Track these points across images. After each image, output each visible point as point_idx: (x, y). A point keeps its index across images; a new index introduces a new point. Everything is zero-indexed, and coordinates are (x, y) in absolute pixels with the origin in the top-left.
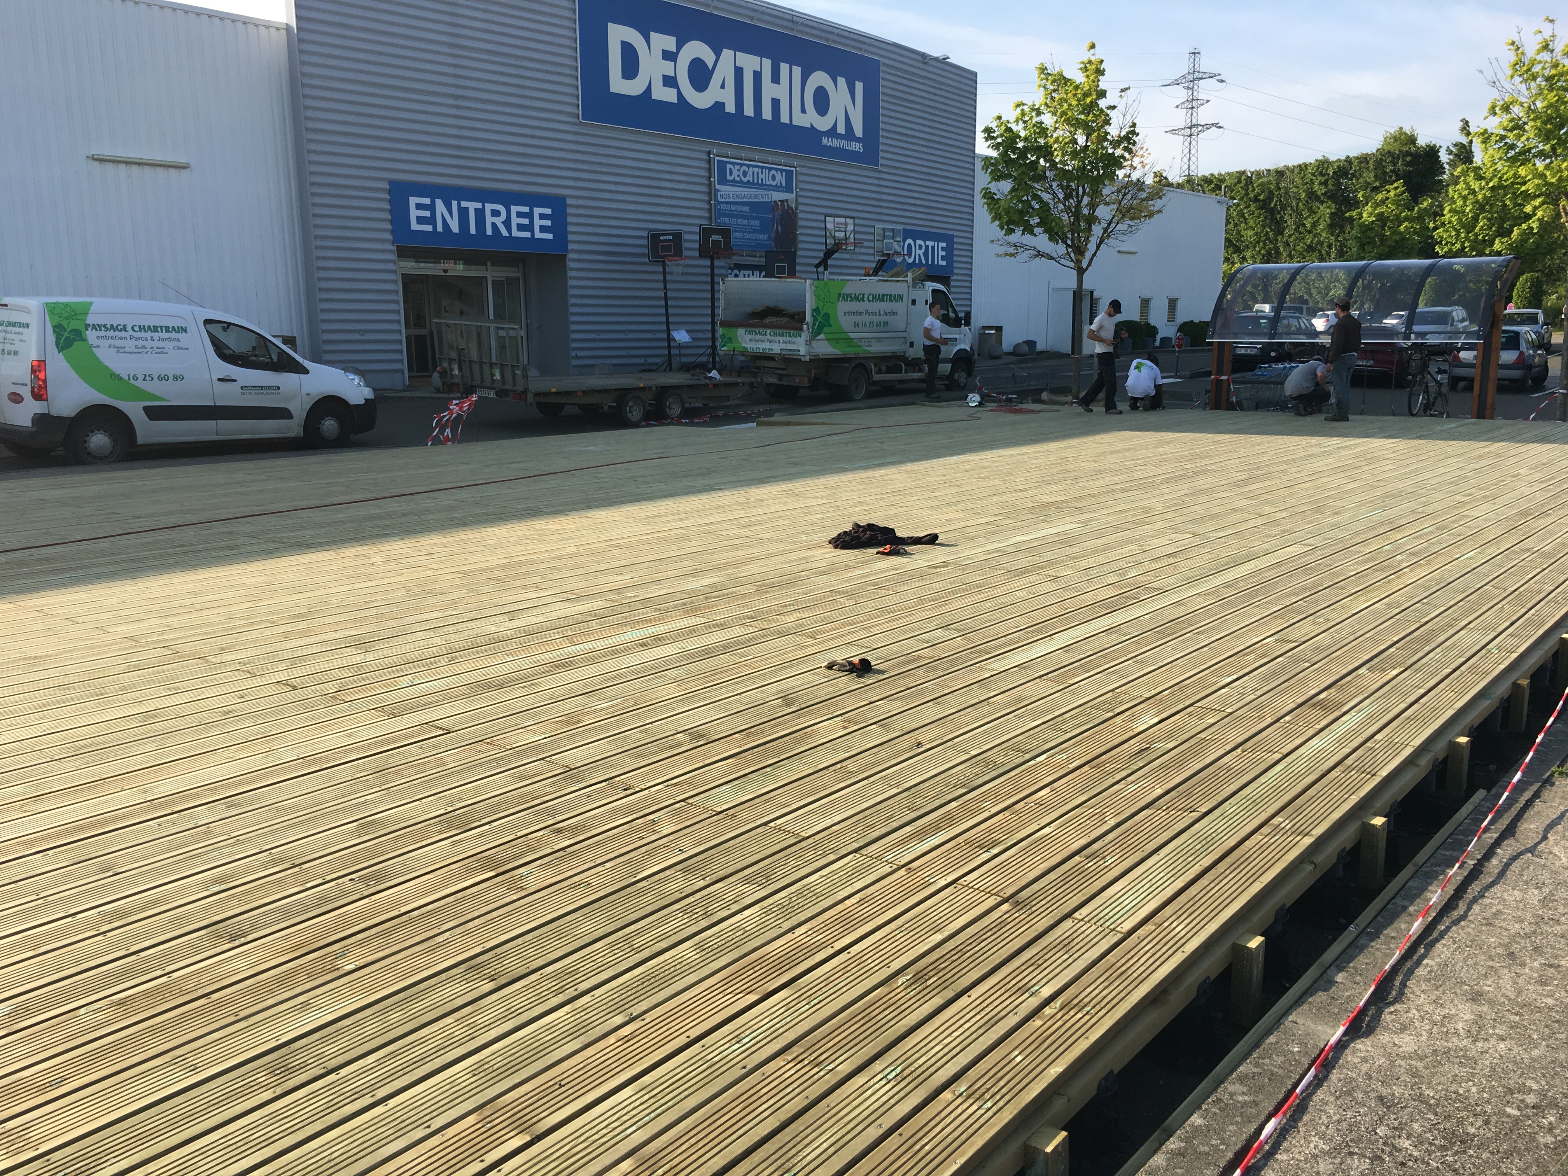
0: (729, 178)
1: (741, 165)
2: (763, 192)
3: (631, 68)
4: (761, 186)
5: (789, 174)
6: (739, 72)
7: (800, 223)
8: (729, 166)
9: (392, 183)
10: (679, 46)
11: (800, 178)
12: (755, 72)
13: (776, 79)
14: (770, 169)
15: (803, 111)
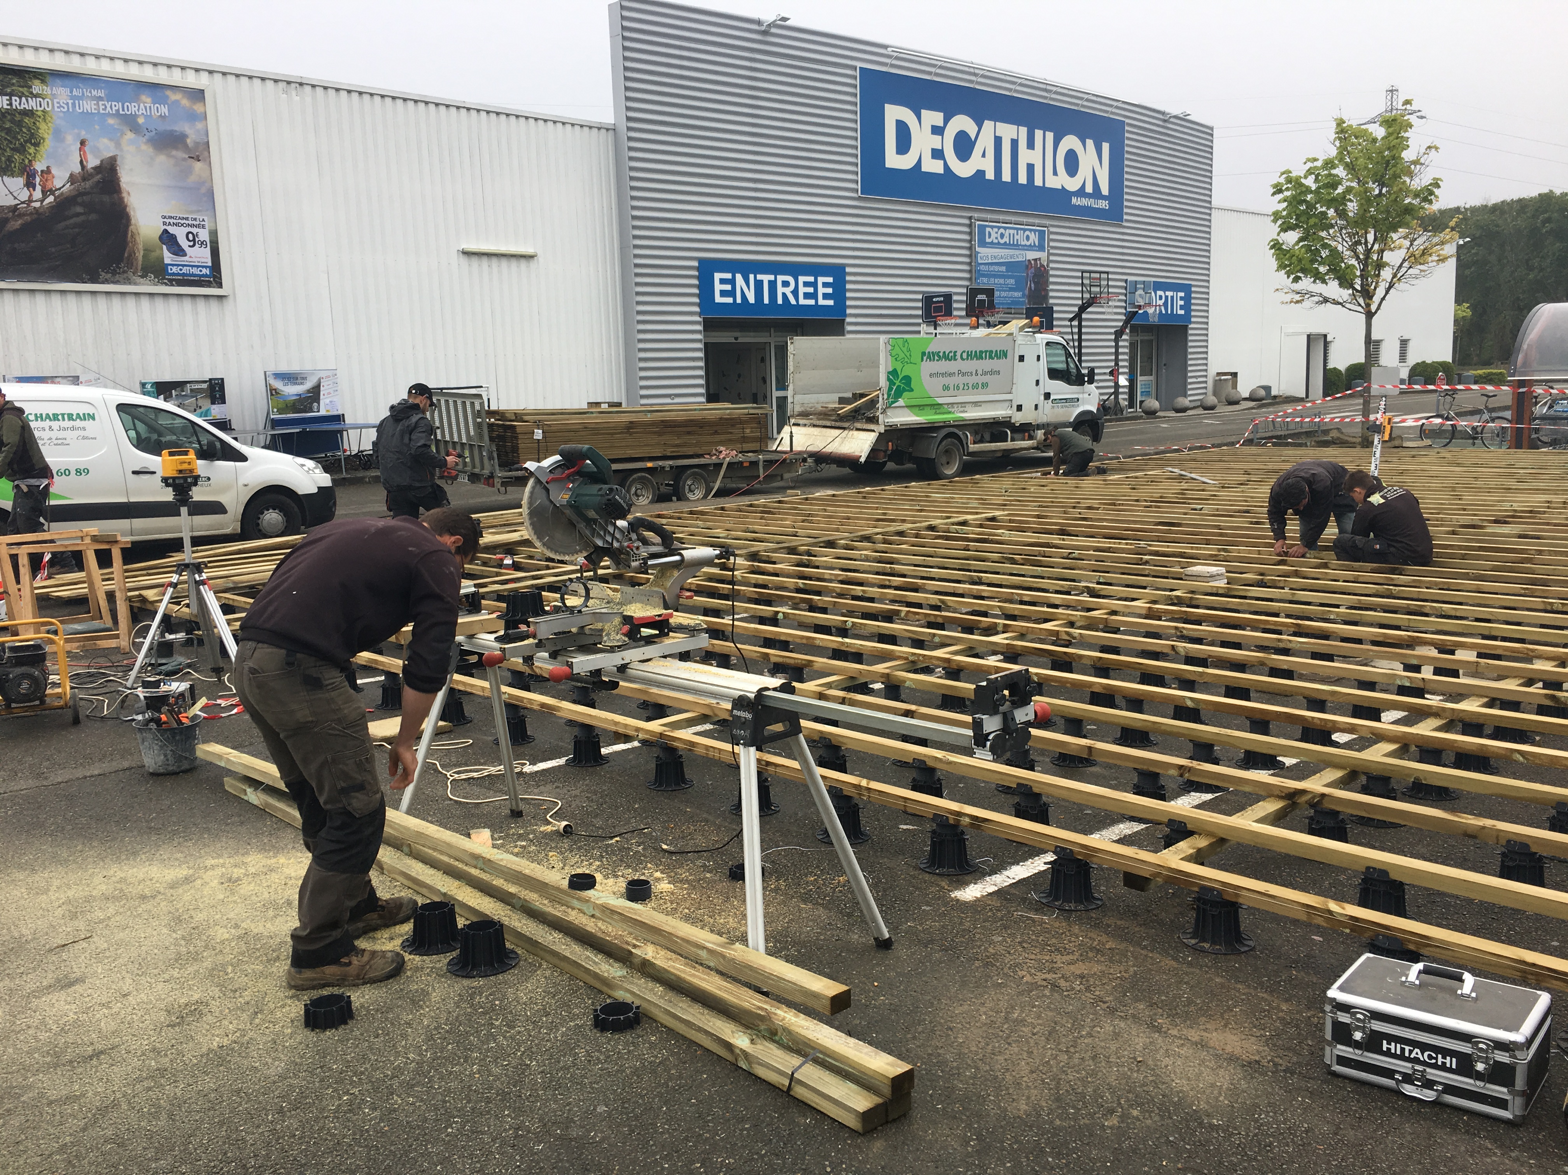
0: (988, 240)
1: (999, 228)
2: (1017, 252)
3: (904, 144)
4: (1016, 246)
5: (1042, 234)
6: (998, 141)
7: (1051, 280)
8: (988, 229)
9: (701, 261)
10: (946, 121)
11: (1052, 237)
12: (1012, 140)
13: (1031, 145)
14: (1025, 230)
15: (1055, 173)
